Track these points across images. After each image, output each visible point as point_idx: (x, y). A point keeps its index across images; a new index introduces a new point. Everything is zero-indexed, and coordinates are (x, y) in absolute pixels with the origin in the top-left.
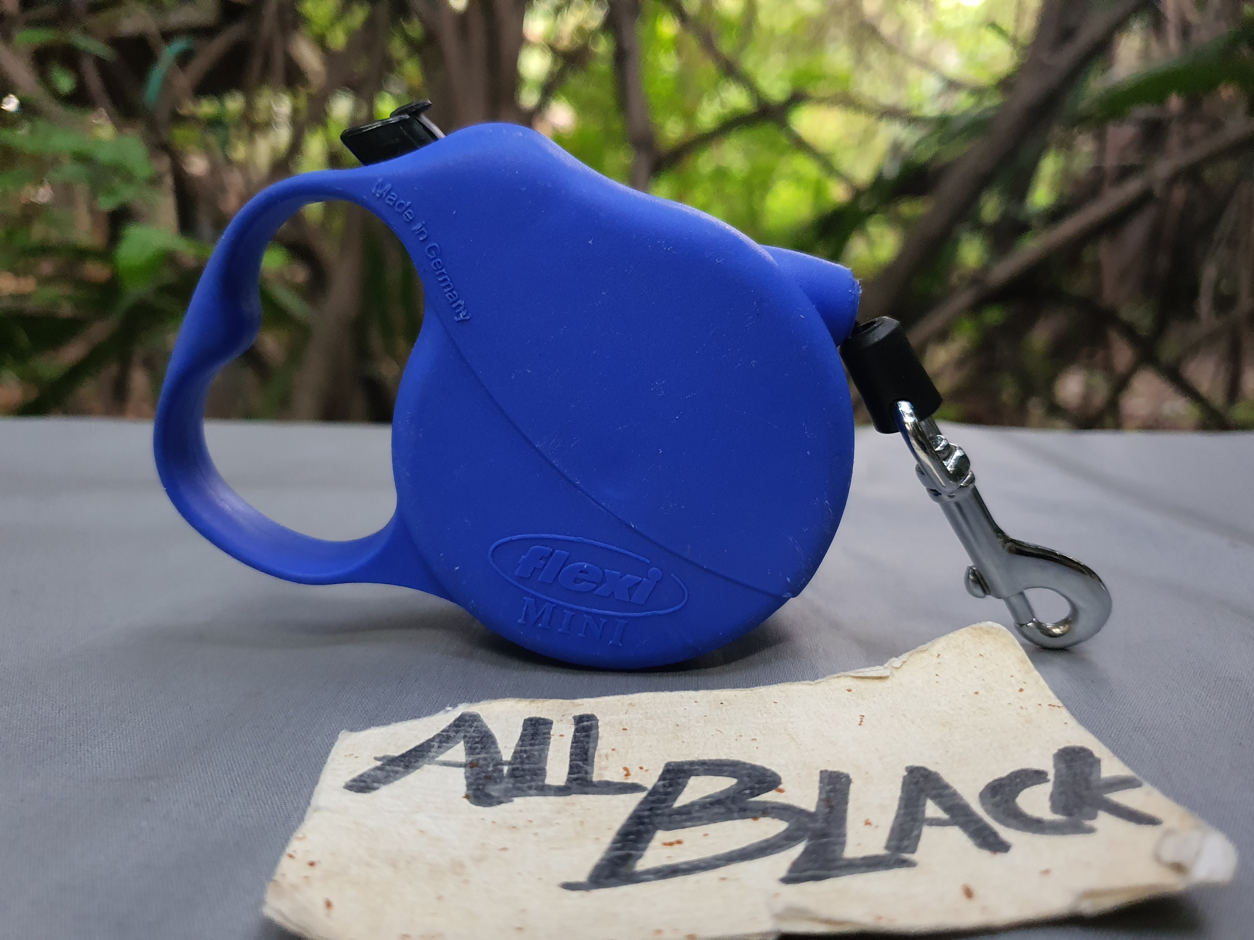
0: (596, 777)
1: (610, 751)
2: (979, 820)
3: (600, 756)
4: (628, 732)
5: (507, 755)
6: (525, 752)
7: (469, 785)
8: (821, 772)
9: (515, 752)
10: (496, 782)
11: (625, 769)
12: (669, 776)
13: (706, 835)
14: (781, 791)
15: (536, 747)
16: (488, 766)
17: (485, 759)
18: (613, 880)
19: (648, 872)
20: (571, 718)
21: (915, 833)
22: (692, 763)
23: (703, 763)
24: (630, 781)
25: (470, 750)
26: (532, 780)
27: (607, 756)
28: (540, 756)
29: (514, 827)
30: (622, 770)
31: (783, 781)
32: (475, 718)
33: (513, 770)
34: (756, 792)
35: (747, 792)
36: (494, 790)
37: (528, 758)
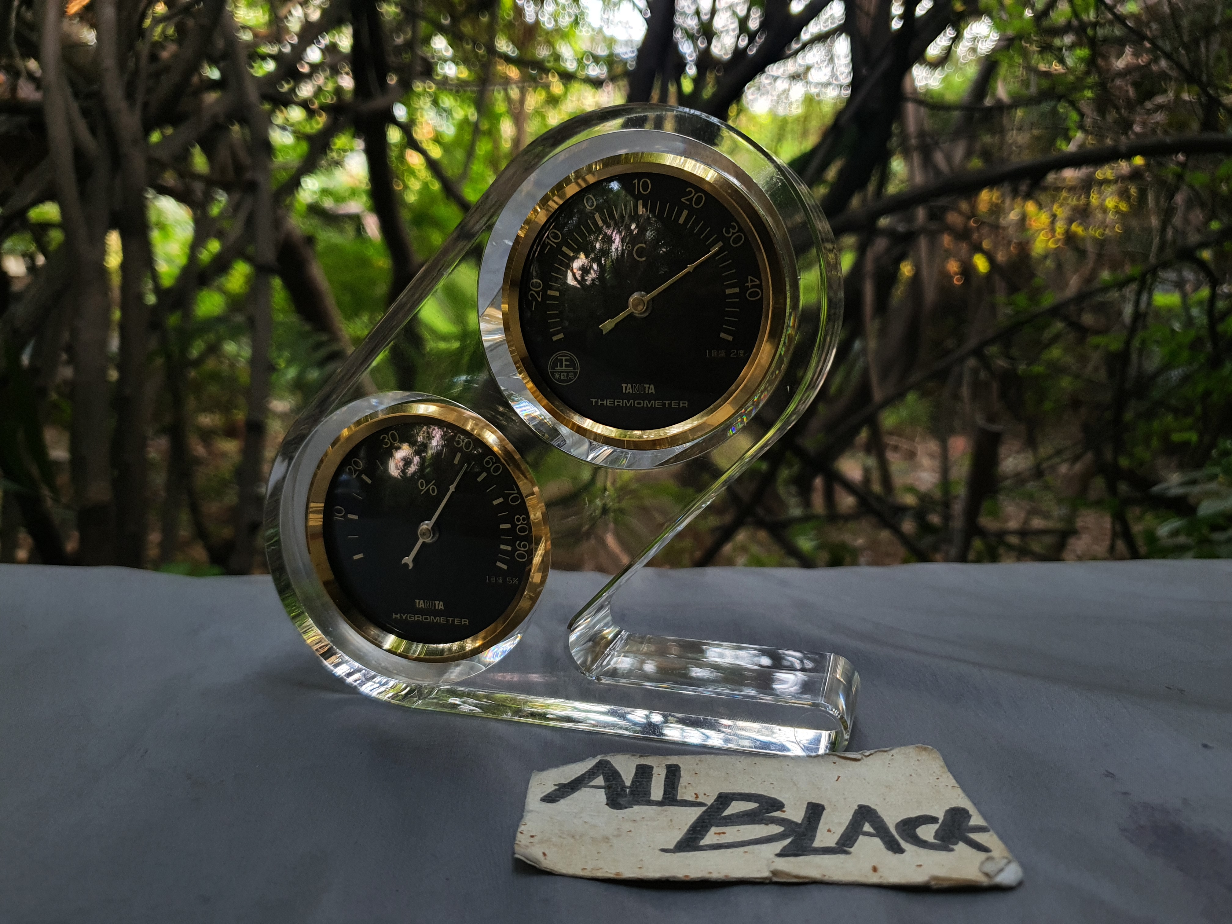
0: (679, 798)
1: (687, 785)
2: (893, 836)
3: (682, 787)
4: (698, 775)
5: (628, 783)
6: (638, 781)
7: (608, 798)
8: (809, 803)
9: (633, 781)
10: (622, 797)
11: (696, 794)
12: (720, 800)
13: (739, 830)
14: (784, 812)
15: (645, 780)
16: (617, 788)
17: (616, 784)
18: (688, 849)
19: (707, 846)
20: (664, 765)
21: (855, 838)
22: (734, 794)
23: (741, 794)
24: (698, 800)
25: (606, 780)
26: (643, 797)
27: (685, 787)
28: (647, 784)
29: (634, 821)
30: (694, 795)
31: (785, 806)
32: (608, 762)
33: (632, 791)
34: (769, 811)
35: (764, 811)
36: (622, 801)
37: (640, 785)
